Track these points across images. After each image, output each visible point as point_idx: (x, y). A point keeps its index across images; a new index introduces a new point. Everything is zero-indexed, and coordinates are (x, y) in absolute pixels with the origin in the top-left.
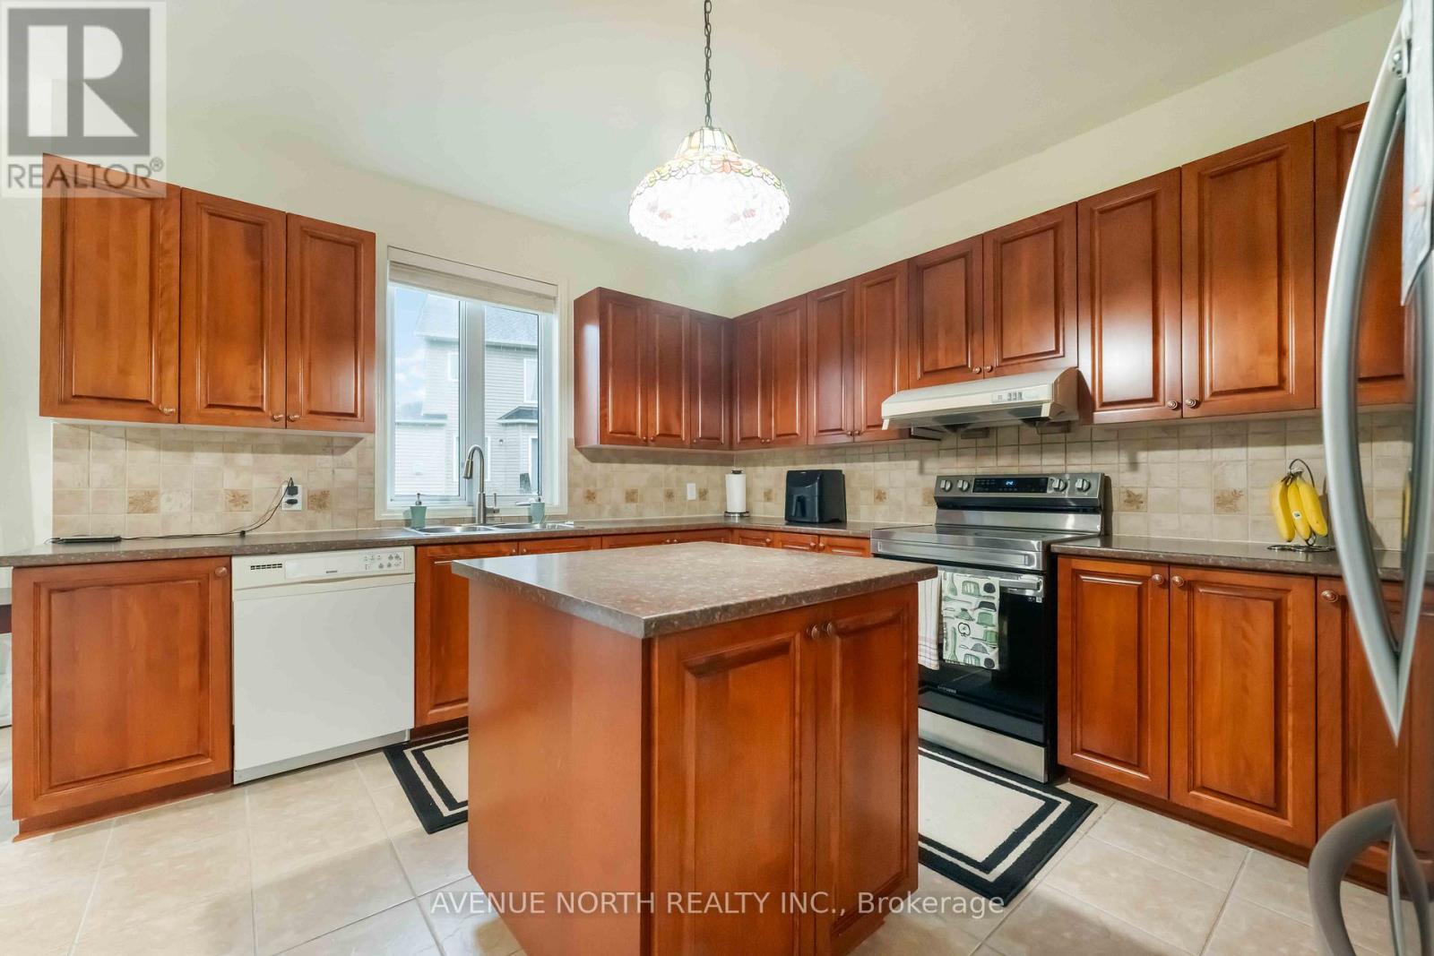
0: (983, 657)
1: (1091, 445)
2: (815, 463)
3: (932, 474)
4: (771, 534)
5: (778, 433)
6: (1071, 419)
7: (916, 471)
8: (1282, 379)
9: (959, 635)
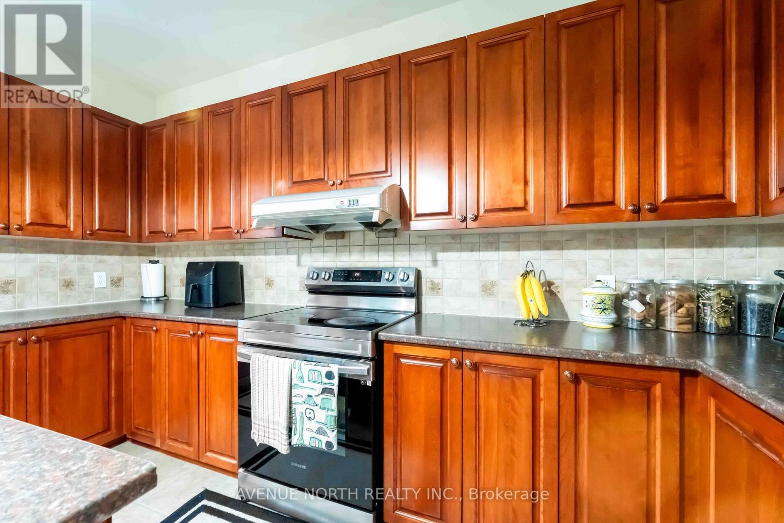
0: (324, 439)
1: (409, 246)
2: (221, 255)
3: (305, 266)
4: (158, 323)
5: (180, 228)
6: (396, 227)
7: (295, 264)
8: (526, 202)
9: (306, 419)
